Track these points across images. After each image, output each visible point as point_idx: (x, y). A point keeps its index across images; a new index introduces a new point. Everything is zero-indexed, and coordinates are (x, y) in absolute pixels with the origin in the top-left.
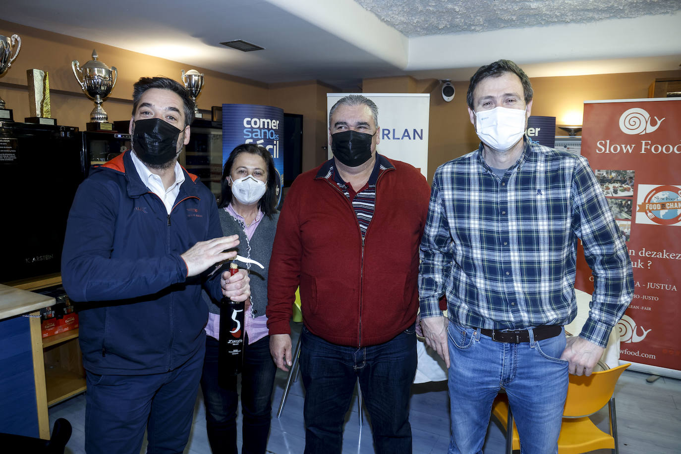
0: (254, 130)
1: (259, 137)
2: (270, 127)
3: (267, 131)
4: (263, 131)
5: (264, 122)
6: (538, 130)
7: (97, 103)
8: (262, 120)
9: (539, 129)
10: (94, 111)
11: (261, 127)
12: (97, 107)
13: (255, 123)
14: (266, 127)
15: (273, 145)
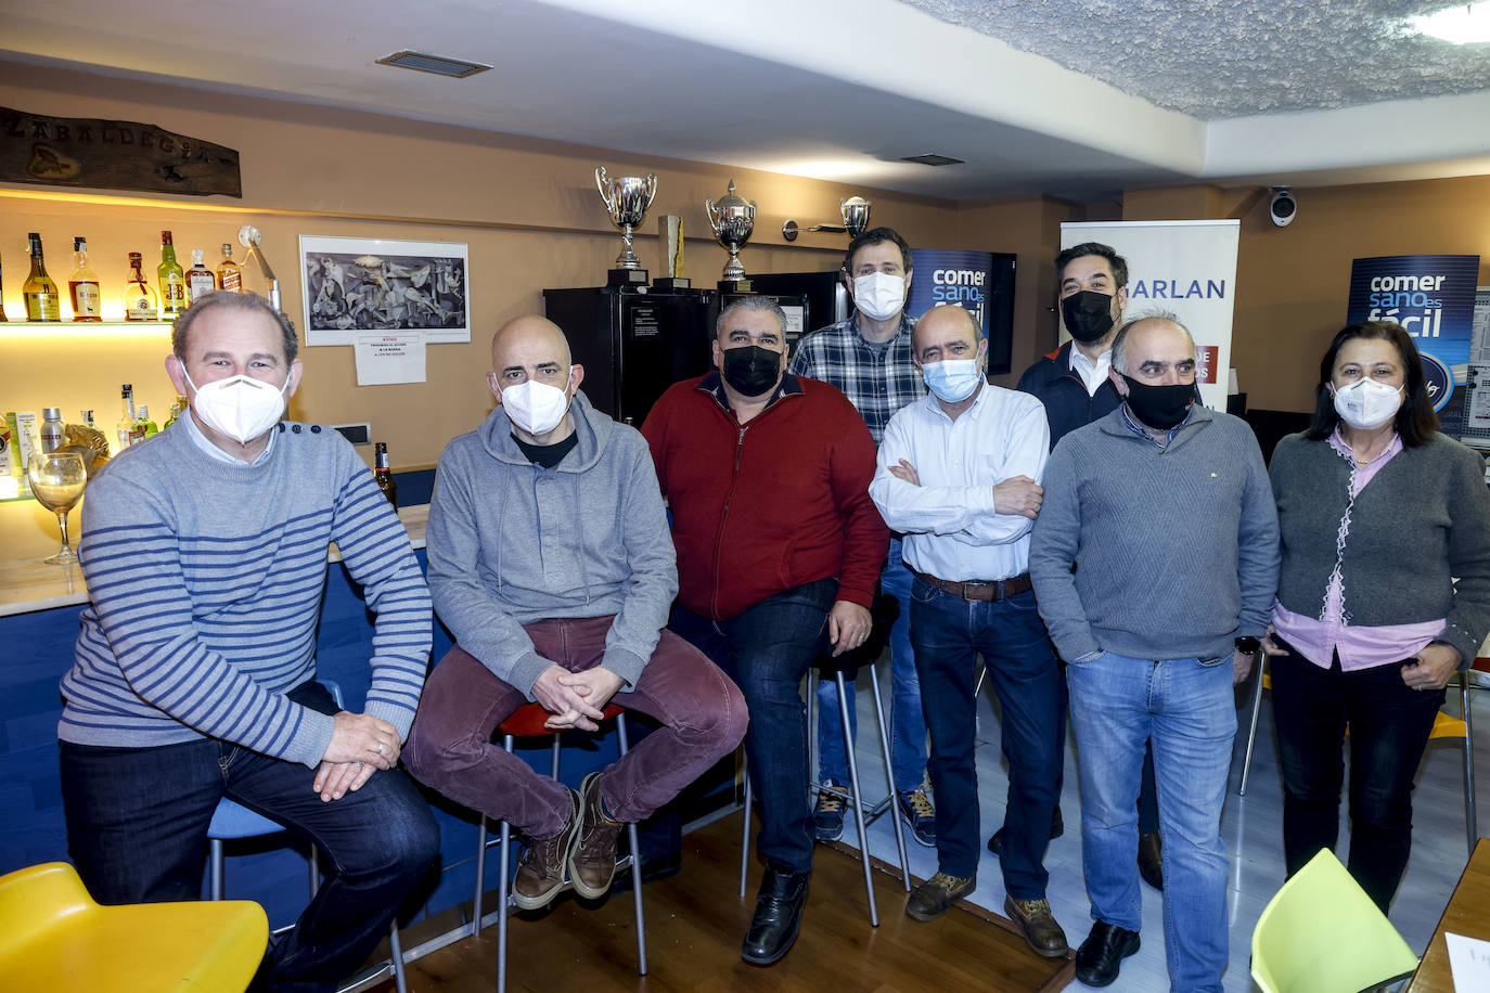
0: (949, 288)
1: (956, 298)
2: (972, 283)
3: (967, 289)
4: (961, 289)
5: (963, 275)
6: (1440, 279)
7: (731, 254)
8: (960, 273)
9: (1443, 278)
10: (728, 266)
11: (959, 283)
12: (731, 259)
13: (951, 277)
14: (966, 283)
15: (976, 310)
